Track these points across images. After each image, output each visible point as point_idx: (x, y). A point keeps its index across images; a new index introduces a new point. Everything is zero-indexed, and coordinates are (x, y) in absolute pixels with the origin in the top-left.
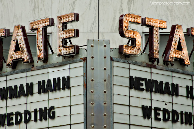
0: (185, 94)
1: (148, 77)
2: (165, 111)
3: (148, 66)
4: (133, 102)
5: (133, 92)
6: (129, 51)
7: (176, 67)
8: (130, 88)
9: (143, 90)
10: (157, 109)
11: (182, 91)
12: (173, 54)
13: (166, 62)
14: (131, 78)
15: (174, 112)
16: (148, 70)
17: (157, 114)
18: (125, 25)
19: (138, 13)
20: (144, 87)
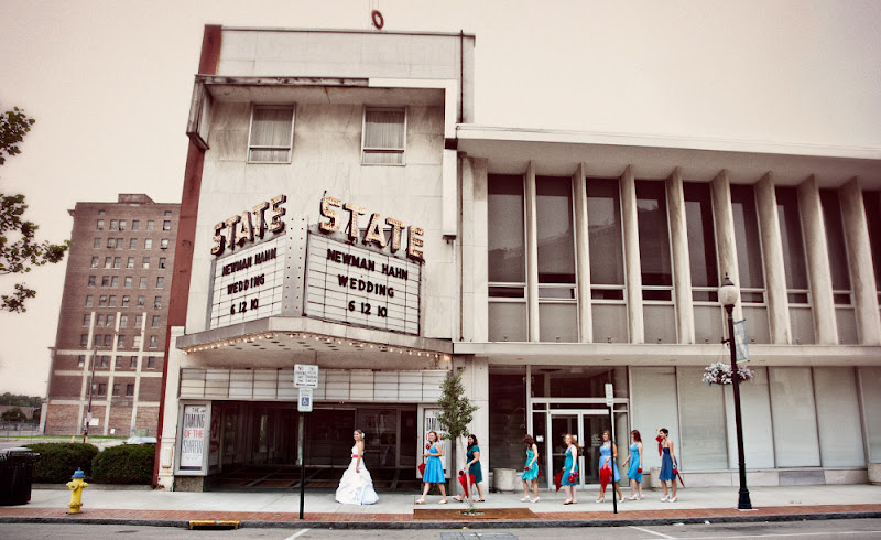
0: (381, 270)
1: (346, 252)
2: (360, 282)
3: (346, 243)
4: (330, 270)
5: (330, 262)
6: (327, 228)
7: (373, 247)
8: (328, 258)
9: (339, 262)
10: (352, 279)
11: (378, 267)
12: (371, 236)
13: (364, 242)
14: (329, 250)
15: (369, 283)
16: (347, 246)
17: (352, 283)
18: (324, 208)
19: (339, 198)
20: (342, 259)
